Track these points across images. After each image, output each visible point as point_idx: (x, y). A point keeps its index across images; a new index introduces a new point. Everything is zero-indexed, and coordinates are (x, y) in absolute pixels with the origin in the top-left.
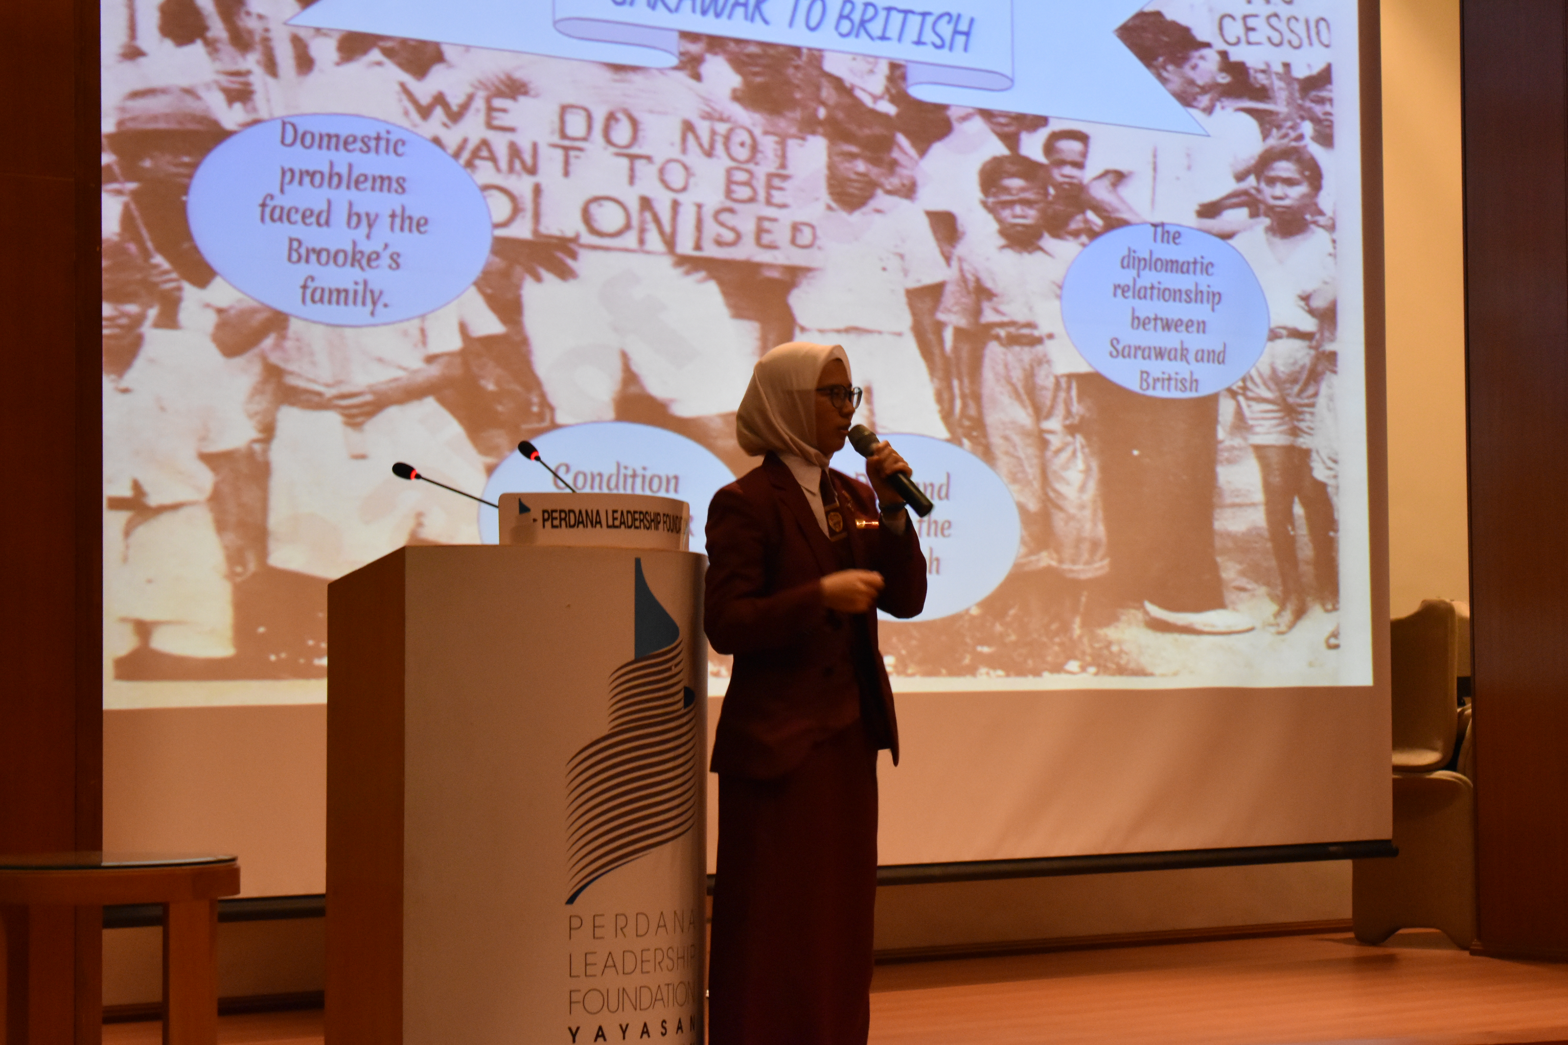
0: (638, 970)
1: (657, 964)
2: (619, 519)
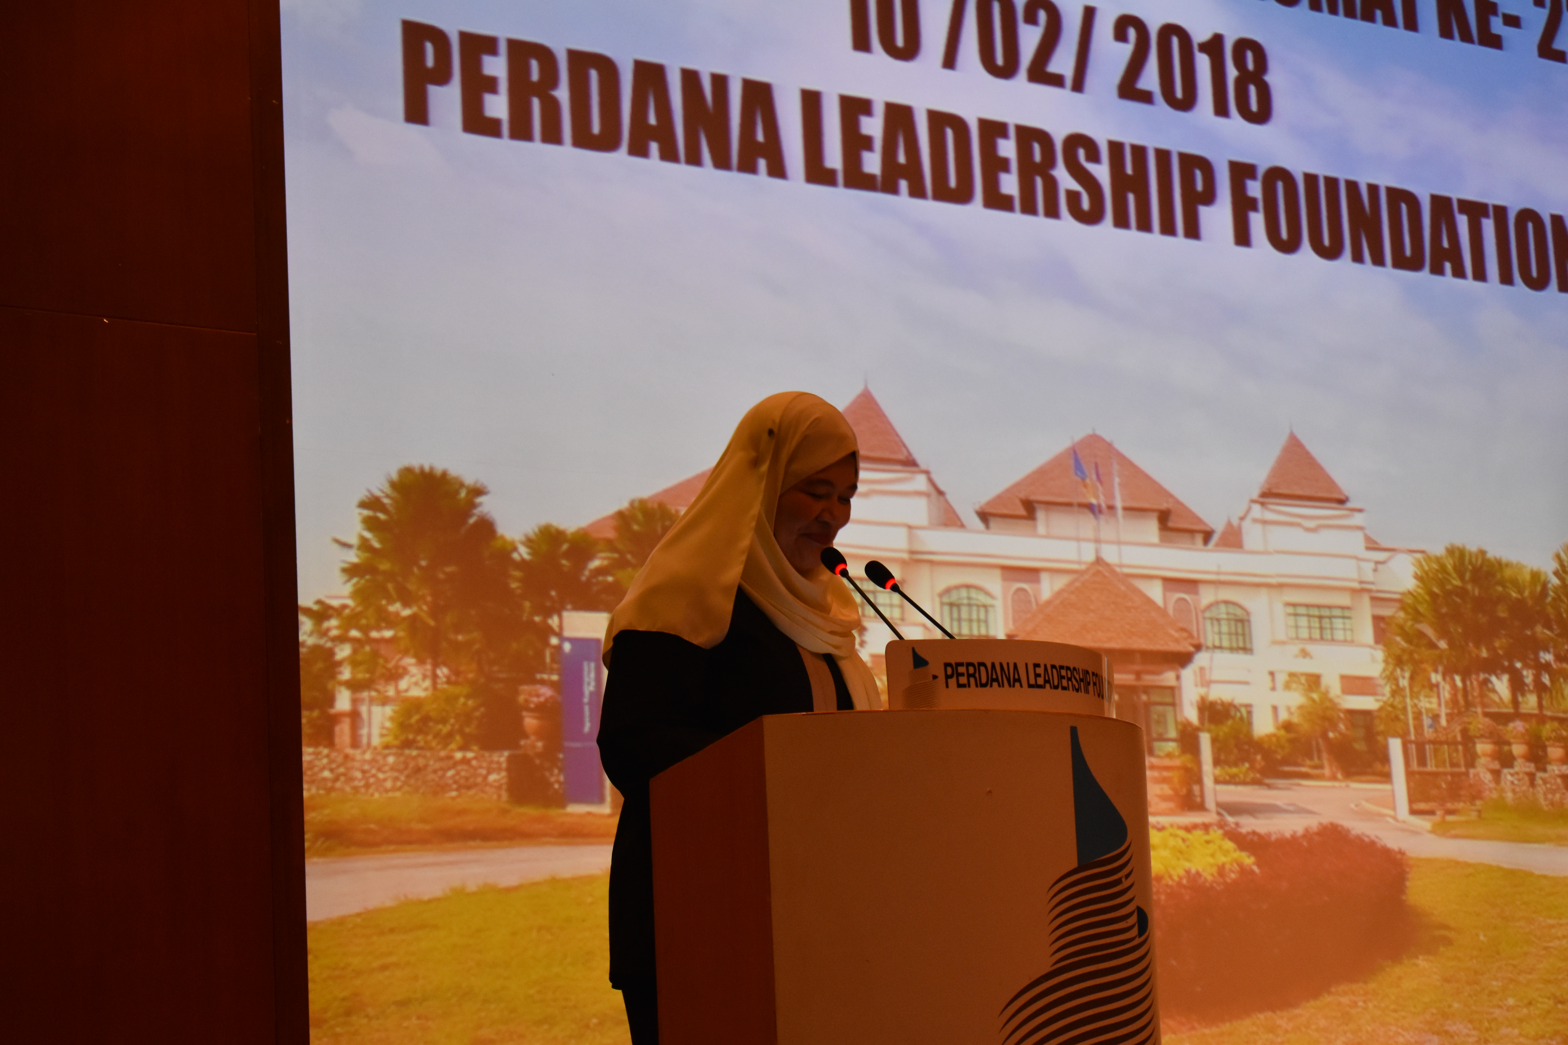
2: (1042, 675)
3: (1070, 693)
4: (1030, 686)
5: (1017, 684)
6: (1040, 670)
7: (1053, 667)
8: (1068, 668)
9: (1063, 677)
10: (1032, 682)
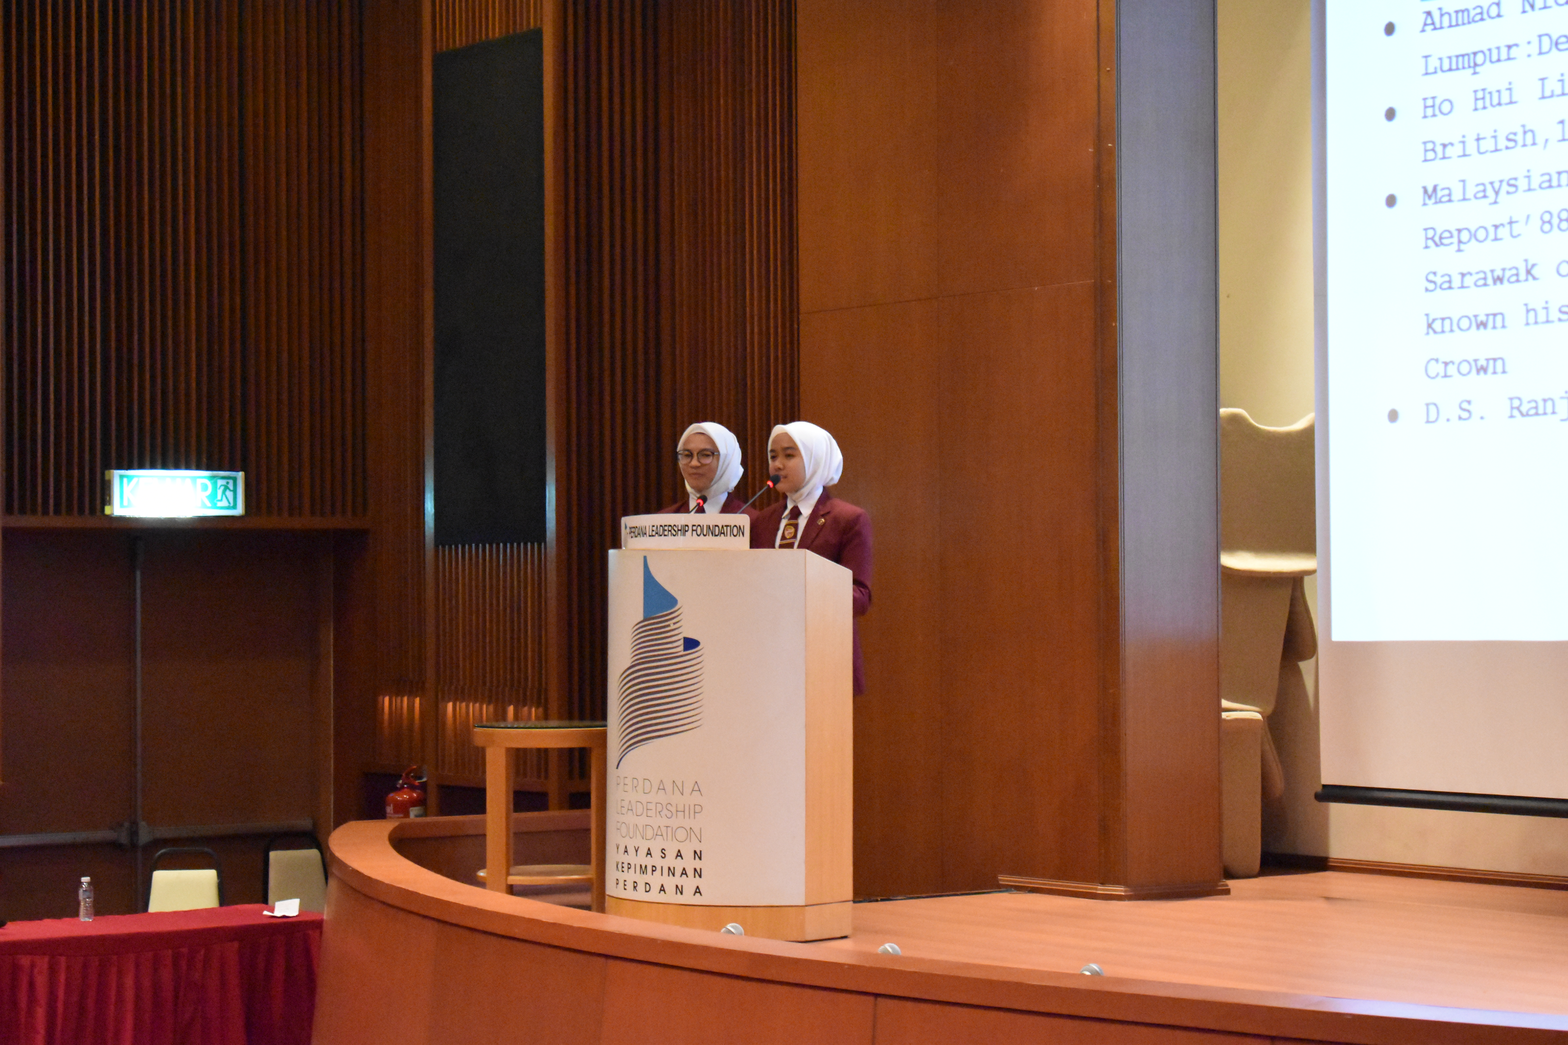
0: (645, 814)
1: (658, 813)
2: (655, 530)
3: (670, 538)
4: (650, 536)
5: (645, 536)
6: (654, 528)
7: (661, 526)
8: (671, 526)
9: (666, 530)
10: (651, 534)
